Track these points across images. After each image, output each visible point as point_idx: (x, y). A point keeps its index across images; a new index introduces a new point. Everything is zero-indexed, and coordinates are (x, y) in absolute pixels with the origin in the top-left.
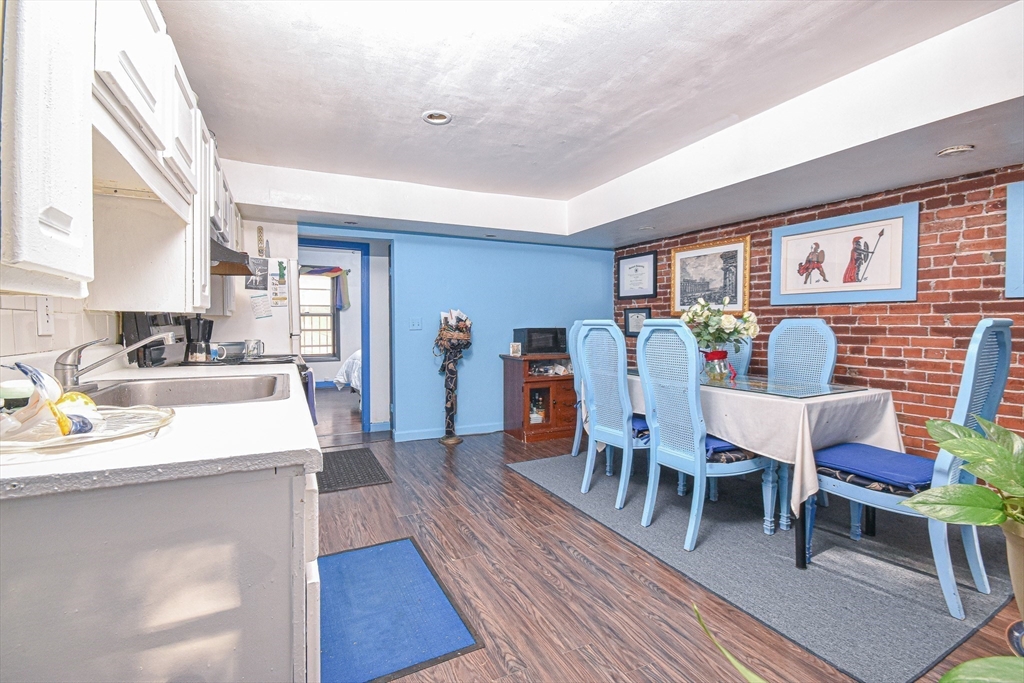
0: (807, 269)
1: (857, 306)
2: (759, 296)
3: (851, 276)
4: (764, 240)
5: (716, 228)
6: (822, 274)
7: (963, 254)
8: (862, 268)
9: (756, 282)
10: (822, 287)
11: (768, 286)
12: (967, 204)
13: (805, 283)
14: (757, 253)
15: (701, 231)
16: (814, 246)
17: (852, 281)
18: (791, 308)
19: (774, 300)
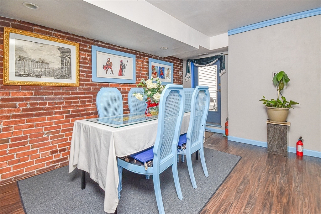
0: (106, 68)
1: (122, 84)
2: (84, 77)
3: (121, 74)
4: (85, 49)
5: (52, 29)
6: (112, 71)
7: (142, 72)
8: (124, 71)
9: (82, 69)
10: (111, 76)
11: (91, 72)
12: (142, 59)
13: (106, 73)
14: (82, 54)
15: (37, 26)
16: (108, 59)
17: (121, 75)
18: (100, 83)
19: (94, 79)
